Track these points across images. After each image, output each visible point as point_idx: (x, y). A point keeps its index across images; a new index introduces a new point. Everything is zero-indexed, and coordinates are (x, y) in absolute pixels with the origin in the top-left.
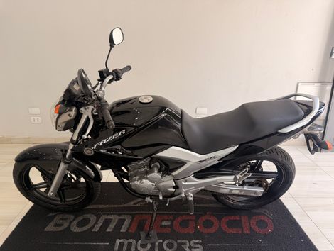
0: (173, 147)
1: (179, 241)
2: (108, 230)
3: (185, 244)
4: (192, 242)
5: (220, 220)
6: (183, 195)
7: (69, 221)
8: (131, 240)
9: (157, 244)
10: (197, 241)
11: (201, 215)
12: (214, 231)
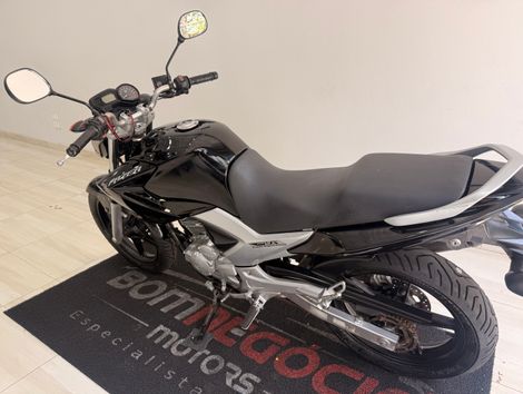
0: (217, 209)
1: (229, 365)
2: (162, 310)
3: (234, 372)
4: (245, 375)
5: (323, 364)
6: (249, 295)
7: (137, 281)
8: (174, 334)
9: (199, 353)
10: (254, 378)
11: (301, 344)
12: (295, 376)
